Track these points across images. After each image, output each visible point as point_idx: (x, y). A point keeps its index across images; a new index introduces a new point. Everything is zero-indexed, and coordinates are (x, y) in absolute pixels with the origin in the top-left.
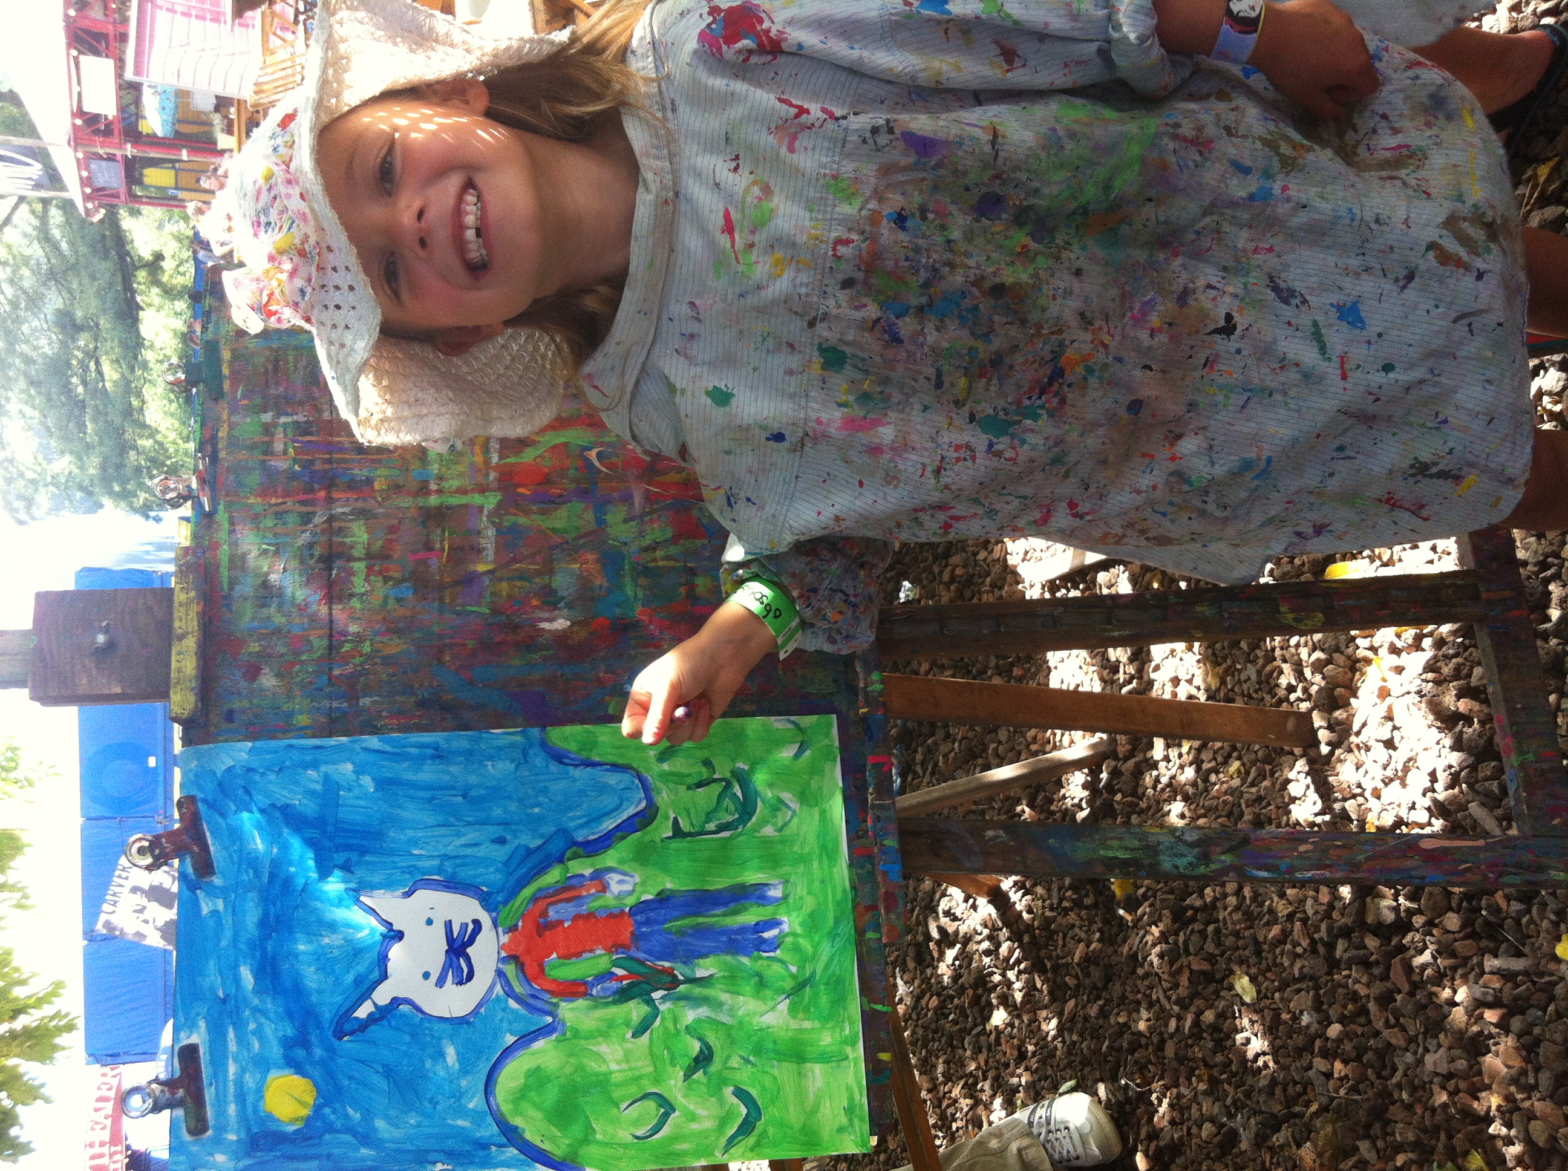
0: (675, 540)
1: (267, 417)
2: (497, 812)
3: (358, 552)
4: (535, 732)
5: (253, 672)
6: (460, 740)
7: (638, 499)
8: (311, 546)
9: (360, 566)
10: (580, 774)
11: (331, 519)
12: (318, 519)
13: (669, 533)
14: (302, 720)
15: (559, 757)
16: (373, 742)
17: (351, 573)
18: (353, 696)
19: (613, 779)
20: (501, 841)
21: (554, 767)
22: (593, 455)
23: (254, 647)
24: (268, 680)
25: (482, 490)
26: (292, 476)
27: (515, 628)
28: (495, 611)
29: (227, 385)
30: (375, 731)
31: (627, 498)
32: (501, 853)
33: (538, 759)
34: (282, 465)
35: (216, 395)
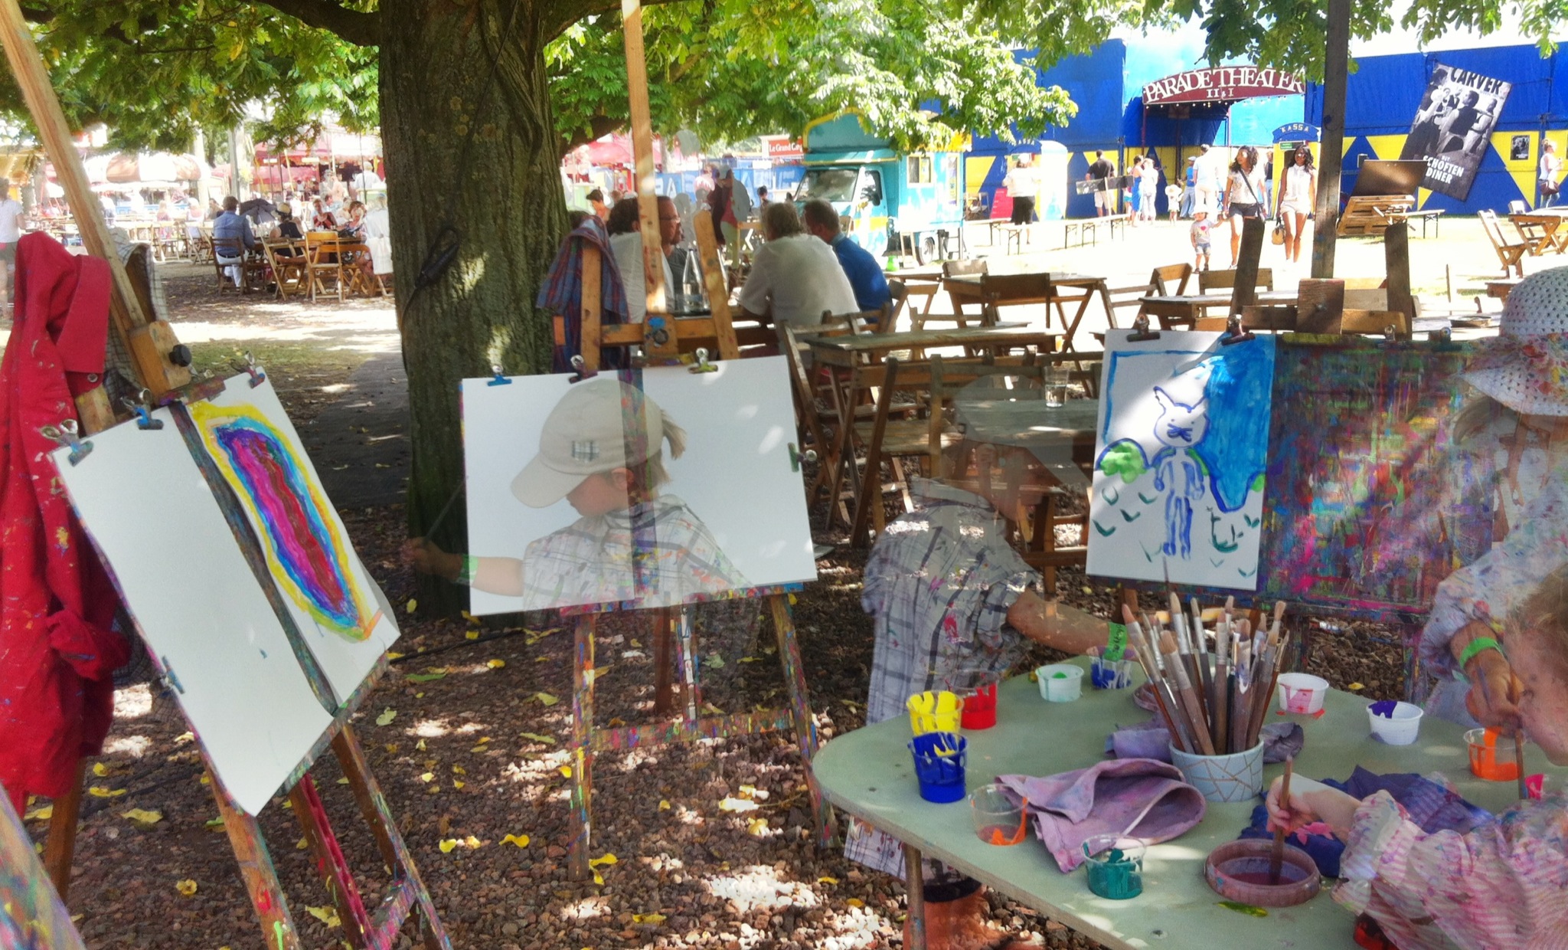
0: (1346, 535)
1: (1422, 370)
2: (1233, 452)
3: (1353, 405)
4: (1264, 469)
5: (1304, 362)
6: (1264, 440)
7: (1366, 522)
8: (1358, 386)
9: (1347, 405)
10: (1244, 484)
11: (1370, 395)
12: (1370, 390)
13: (1349, 533)
14: (1281, 380)
15: (1252, 477)
16: (1268, 407)
17: (1344, 401)
18: (1289, 400)
19: (1240, 497)
20: (1221, 452)
21: (1248, 475)
22: (1391, 504)
23: (1315, 362)
24: (1300, 367)
25: (1378, 457)
26: (1392, 380)
27: (1312, 465)
28: (1320, 458)
29: (1439, 354)
30: (1272, 408)
31: (1367, 517)
32: (1217, 453)
33: (1253, 470)
34: (1398, 375)
35: (1435, 350)
